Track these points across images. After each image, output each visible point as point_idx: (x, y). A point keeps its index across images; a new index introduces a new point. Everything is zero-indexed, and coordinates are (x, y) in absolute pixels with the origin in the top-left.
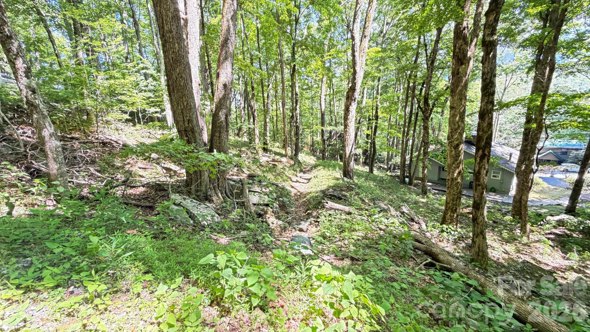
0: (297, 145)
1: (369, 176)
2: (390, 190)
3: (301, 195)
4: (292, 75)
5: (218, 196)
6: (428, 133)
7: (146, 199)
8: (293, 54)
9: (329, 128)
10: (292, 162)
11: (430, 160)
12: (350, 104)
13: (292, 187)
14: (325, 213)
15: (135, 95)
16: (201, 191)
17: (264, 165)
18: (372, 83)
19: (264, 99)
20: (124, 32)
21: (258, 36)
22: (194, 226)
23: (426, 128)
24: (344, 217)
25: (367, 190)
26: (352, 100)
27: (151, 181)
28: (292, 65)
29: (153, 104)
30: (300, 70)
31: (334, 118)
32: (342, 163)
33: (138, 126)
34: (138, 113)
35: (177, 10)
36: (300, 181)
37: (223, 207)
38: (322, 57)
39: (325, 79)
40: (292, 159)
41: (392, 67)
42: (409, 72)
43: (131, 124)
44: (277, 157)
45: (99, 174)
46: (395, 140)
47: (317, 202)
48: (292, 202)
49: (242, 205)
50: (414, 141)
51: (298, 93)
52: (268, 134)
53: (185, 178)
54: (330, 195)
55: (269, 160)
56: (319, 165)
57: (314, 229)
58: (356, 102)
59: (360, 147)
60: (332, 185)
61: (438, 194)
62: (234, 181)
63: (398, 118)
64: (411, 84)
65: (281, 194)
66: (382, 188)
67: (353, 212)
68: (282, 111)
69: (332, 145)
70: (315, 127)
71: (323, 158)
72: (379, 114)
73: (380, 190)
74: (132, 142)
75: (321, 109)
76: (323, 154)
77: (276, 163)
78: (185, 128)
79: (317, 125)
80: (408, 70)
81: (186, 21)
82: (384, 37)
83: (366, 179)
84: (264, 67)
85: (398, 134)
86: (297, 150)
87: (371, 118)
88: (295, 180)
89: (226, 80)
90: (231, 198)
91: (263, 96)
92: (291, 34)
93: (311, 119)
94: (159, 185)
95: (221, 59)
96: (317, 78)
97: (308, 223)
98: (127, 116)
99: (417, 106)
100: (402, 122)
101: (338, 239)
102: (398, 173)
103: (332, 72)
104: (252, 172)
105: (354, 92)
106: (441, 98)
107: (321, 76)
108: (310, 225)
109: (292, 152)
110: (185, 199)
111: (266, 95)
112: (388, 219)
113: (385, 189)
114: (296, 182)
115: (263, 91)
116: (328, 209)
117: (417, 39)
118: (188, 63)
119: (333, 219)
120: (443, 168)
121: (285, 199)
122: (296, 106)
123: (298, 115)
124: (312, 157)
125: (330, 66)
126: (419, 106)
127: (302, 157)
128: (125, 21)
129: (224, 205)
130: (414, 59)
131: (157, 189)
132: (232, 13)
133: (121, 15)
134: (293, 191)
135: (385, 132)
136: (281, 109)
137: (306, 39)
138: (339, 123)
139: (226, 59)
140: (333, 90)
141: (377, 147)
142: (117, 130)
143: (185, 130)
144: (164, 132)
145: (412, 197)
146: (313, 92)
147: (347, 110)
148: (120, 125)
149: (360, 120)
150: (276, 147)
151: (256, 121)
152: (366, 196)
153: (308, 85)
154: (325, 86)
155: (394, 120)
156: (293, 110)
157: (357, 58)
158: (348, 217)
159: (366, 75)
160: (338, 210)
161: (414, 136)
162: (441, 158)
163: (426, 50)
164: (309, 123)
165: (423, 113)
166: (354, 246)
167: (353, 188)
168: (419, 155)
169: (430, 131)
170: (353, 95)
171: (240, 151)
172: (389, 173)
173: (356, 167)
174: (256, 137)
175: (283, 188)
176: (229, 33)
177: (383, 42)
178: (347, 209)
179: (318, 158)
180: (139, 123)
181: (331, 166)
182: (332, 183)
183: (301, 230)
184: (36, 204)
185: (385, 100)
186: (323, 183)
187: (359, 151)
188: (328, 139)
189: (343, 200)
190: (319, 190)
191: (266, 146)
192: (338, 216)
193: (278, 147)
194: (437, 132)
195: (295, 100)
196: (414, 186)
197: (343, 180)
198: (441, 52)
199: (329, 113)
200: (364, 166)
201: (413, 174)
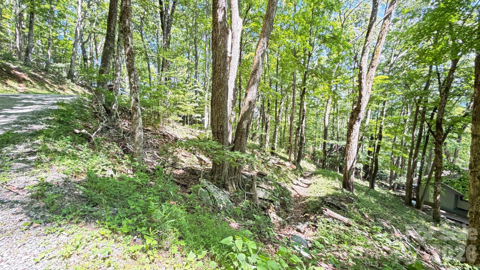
0: (300, 153)
1: (370, 191)
2: (394, 210)
3: (299, 198)
4: (302, 96)
5: (232, 186)
6: (441, 157)
7: (183, 179)
8: (305, 79)
9: (331, 142)
10: (295, 167)
11: (443, 186)
12: (354, 123)
13: (293, 189)
14: (323, 219)
15: (188, 105)
16: (221, 180)
17: (271, 166)
18: (377, 106)
19: (276, 113)
20: (188, 64)
21: (277, 67)
22: (214, 207)
23: (438, 153)
24: (342, 227)
25: (367, 205)
26: (356, 120)
27: (188, 166)
28: (303, 88)
29: (198, 112)
30: (308, 92)
31: (336, 133)
32: (342, 175)
33: (186, 126)
34: (187, 116)
35: (226, 52)
36: (300, 184)
37: (235, 196)
38: (330, 83)
39: (330, 100)
40: (294, 164)
41: (399, 92)
42: (418, 98)
43: (182, 124)
44: (282, 161)
45: (158, 156)
46: (400, 160)
47: (316, 207)
48: (292, 202)
49: (251, 197)
50: (422, 163)
51: (305, 110)
52: (276, 141)
53: (211, 167)
54: (329, 203)
55: (275, 162)
56: (320, 174)
57: (311, 233)
58: (360, 122)
59: (361, 162)
60: (331, 194)
61: (455, 225)
62: (246, 176)
63: (404, 139)
64: (421, 109)
65: (283, 194)
66: (384, 206)
67: (353, 225)
68: (289, 124)
69: (332, 157)
70: (317, 139)
71: (323, 168)
72: (383, 134)
73: (382, 207)
74: (180, 136)
75: (325, 125)
76: (323, 164)
77: (281, 166)
78: (218, 131)
79: (319, 137)
80: (416, 96)
81: (230, 58)
82: (391, 66)
83: (367, 194)
84: (279, 89)
85: (404, 155)
86: (300, 157)
87: (374, 137)
88: (296, 183)
89: (251, 98)
90: (242, 189)
91: (276, 111)
92: (304, 65)
93: (315, 132)
94: (193, 170)
95: (250, 83)
96: (323, 99)
97: (305, 226)
98: (180, 119)
99: (427, 129)
100: (409, 144)
101: (336, 249)
102: (404, 193)
103: (337, 95)
104: (261, 170)
105: (359, 113)
106: (458, 124)
107: (327, 98)
108: (308, 227)
109: (295, 158)
110: (209, 184)
111: (278, 110)
112: (392, 241)
113: (387, 207)
114: (296, 185)
115: (276, 107)
116: (326, 216)
117: (428, 68)
118: (227, 86)
119: (331, 227)
120: (461, 197)
121: (286, 198)
122: (302, 121)
123: (304, 128)
124: (312, 165)
125: (336, 89)
126: (430, 130)
127: (303, 163)
128: (190, 58)
129: (236, 194)
130: (424, 85)
131: (191, 173)
132: (262, 52)
133: (189, 54)
134: (293, 193)
135: (389, 152)
136: (289, 122)
137: (316, 69)
138: (340, 138)
139: (253, 84)
140: (337, 109)
141: (380, 164)
142: (173, 127)
143: (218, 133)
144: (201, 132)
145: (420, 221)
146: (318, 110)
147: (350, 127)
148: (175, 124)
149: (362, 137)
150: (281, 152)
151: (268, 130)
152: (367, 211)
153: (314, 104)
154: (329, 106)
155: (400, 140)
156: (300, 123)
157: (364, 85)
158: (347, 228)
159: (371, 99)
160: (336, 219)
161: (423, 159)
162: (458, 186)
163: (439, 78)
164: (312, 135)
165: (435, 137)
166: (353, 261)
167: (353, 201)
168: (429, 179)
169: (444, 156)
170: (357, 115)
171: (253, 152)
172: (391, 191)
173: (356, 180)
174: (267, 142)
175: (285, 189)
176: (258, 65)
177: (390, 71)
178: (346, 220)
179: (318, 167)
180: (187, 124)
181: (330, 176)
182: (331, 192)
183: (298, 231)
184: (122, 171)
185: (390, 122)
186: (323, 190)
187: (360, 166)
188: (328, 151)
189: (342, 211)
190: (318, 196)
191: (273, 151)
192: (337, 225)
193: (283, 152)
194: (452, 158)
195: (302, 116)
196: (423, 211)
197: (343, 191)
198: (456, 80)
199: (332, 129)
200: (364, 181)
201: (422, 198)
